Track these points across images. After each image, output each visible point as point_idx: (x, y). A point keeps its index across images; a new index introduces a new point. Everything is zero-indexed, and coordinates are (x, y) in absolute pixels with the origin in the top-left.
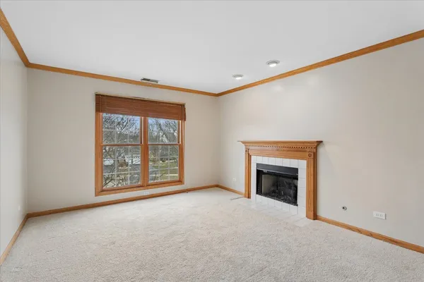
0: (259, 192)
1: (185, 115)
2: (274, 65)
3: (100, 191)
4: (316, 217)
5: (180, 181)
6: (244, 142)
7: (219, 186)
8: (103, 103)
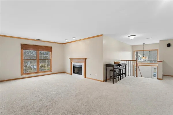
0: (74, 73)
1: (52, 50)
2: (74, 38)
3: (22, 74)
4: (85, 77)
5: (50, 71)
6: (70, 59)
7: (64, 72)
8: (23, 47)
